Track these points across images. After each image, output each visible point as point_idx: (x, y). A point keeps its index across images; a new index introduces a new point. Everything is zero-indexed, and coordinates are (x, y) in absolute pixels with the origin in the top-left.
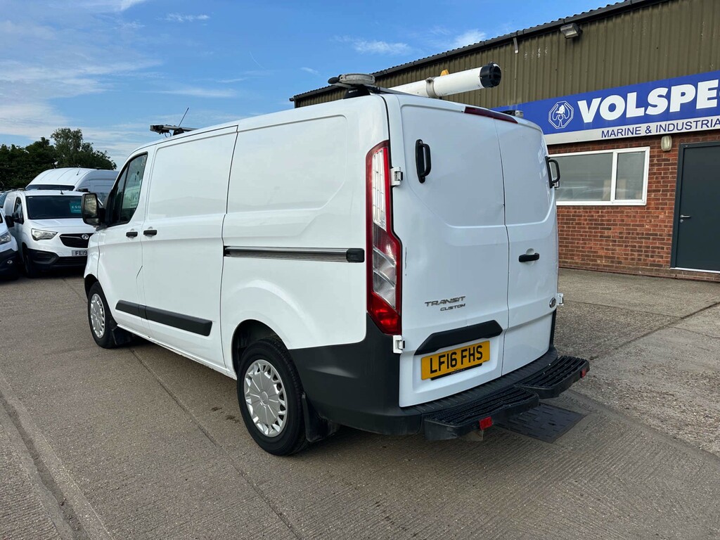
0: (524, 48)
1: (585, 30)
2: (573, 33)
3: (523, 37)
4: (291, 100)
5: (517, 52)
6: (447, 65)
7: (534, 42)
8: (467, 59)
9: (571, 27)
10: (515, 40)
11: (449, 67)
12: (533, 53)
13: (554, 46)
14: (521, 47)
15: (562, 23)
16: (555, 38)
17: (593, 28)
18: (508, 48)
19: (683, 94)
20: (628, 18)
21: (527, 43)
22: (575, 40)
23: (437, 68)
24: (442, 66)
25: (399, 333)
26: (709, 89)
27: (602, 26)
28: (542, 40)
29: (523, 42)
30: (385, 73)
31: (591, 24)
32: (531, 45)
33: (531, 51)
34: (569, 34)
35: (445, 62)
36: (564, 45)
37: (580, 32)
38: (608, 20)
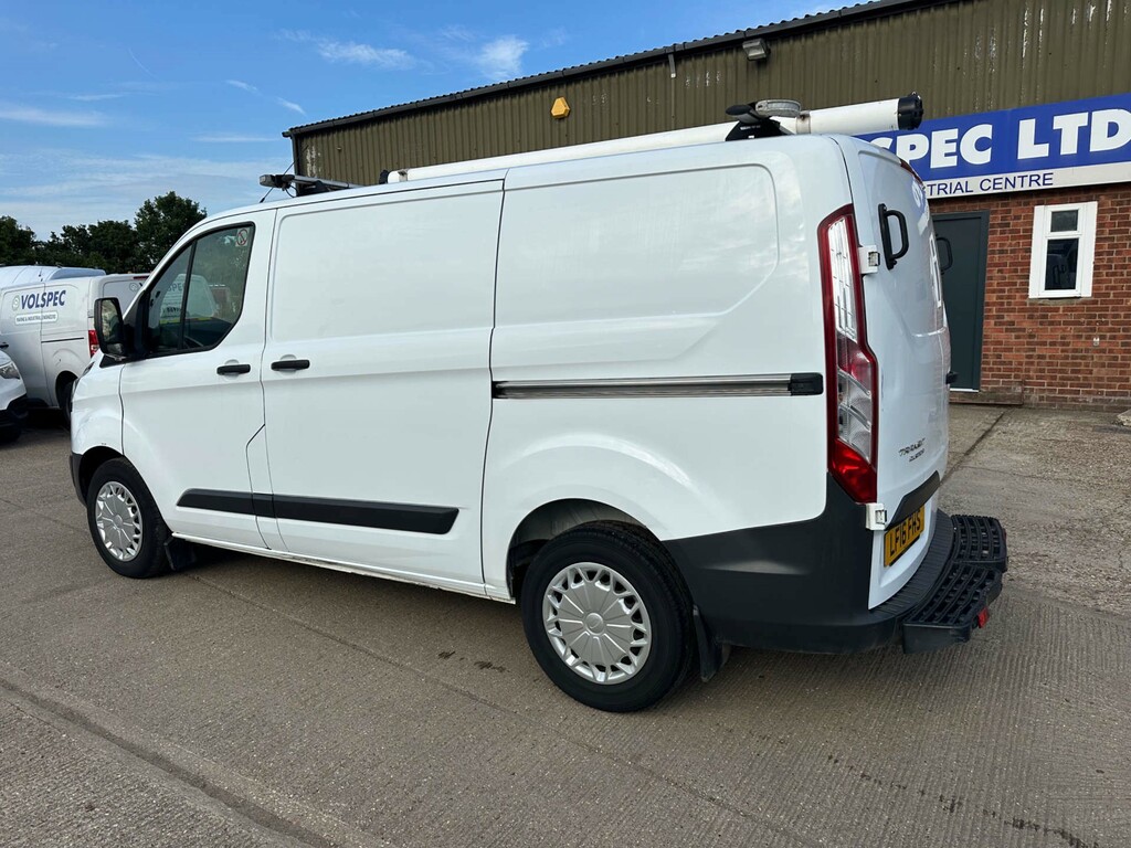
0: (685, 69)
1: (774, 49)
2: (759, 53)
3: (684, 54)
4: (285, 135)
5: (673, 75)
6: (562, 91)
7: (700, 62)
8: (596, 83)
9: (758, 43)
10: (671, 58)
11: (567, 93)
12: (698, 79)
13: (729, 70)
14: (680, 68)
15: (742, 36)
16: (730, 58)
17: (784, 47)
18: (661, 69)
19: (913, 147)
20: (834, 35)
21: (689, 64)
22: (761, 63)
23: (546, 94)
24: (554, 92)
25: (874, 500)
26: (947, 142)
27: (797, 45)
28: (710, 60)
29: (683, 62)
30: (459, 97)
31: (782, 42)
32: (694, 67)
33: (696, 76)
34: (753, 54)
35: (560, 85)
36: (745, 69)
37: (768, 51)
38: (806, 38)
